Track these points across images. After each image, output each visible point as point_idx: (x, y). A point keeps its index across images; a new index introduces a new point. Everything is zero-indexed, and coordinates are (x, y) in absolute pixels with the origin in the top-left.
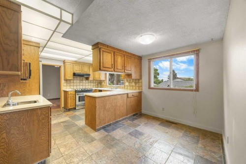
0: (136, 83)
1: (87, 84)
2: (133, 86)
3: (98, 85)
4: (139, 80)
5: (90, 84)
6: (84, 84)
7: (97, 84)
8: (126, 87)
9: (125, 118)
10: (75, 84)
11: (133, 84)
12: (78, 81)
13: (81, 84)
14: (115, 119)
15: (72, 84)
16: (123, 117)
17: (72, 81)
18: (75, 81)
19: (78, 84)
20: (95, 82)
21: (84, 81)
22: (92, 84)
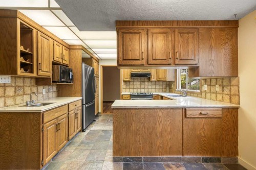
0: (223, 87)
1: (150, 87)
2: (216, 93)
3: (166, 88)
4: (230, 78)
5: (154, 87)
6: (146, 87)
7: (164, 86)
8: (203, 94)
9: (179, 160)
10: (135, 87)
11: (218, 88)
12: (139, 83)
13: (143, 86)
14: (150, 153)
15: (131, 87)
16: (170, 154)
17: (131, 83)
18: (135, 83)
19: (139, 86)
20: (161, 83)
21: (146, 83)
22: (157, 87)
